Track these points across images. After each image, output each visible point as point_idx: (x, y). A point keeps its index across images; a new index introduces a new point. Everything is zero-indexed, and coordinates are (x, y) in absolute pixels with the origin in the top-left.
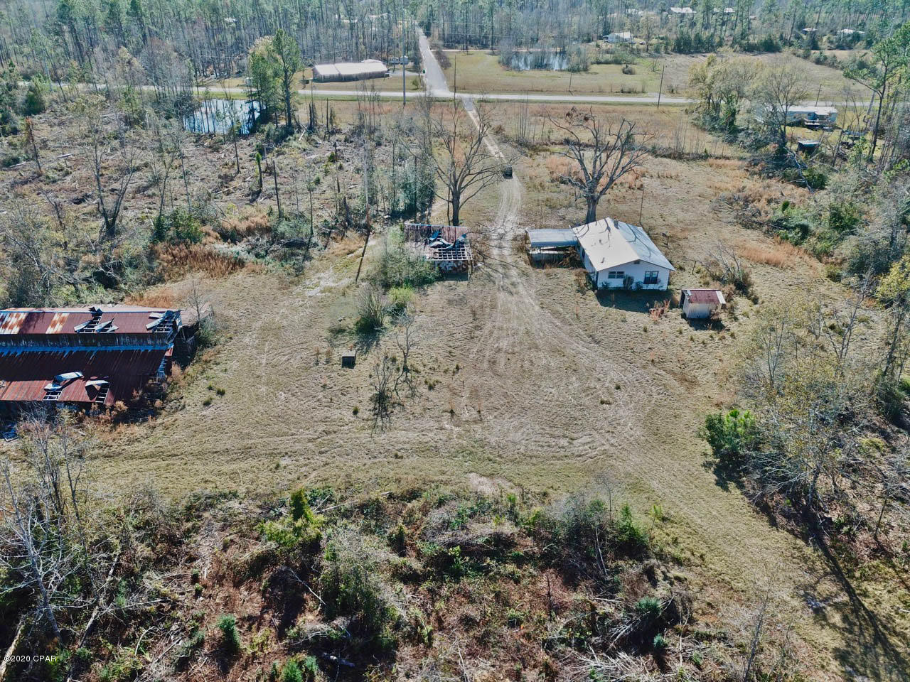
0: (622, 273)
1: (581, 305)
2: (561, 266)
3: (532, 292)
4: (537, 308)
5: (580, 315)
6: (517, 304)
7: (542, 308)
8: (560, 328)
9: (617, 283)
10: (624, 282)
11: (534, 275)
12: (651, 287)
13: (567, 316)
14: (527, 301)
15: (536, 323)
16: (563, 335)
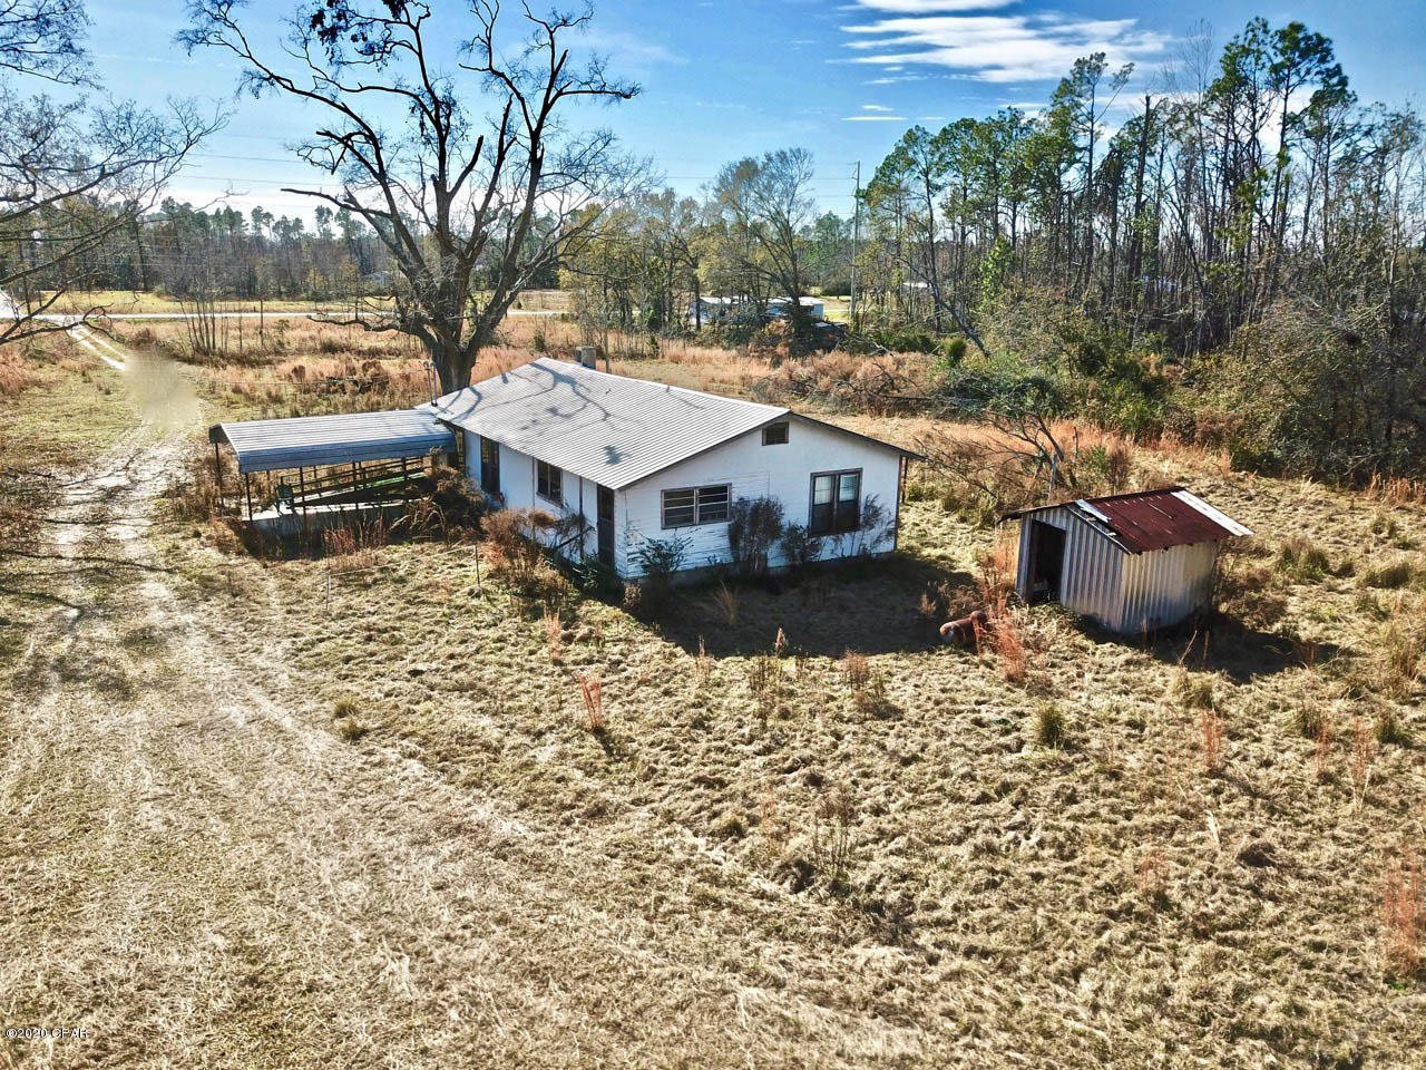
0: (720, 492)
1: (591, 674)
2: (400, 536)
3: (272, 655)
4: (319, 744)
5: (619, 729)
6: (160, 749)
7: (354, 735)
8: (536, 865)
9: (704, 544)
10: (734, 536)
11: (272, 584)
12: (845, 546)
13: (545, 754)
14: (236, 713)
15: (328, 867)
16: (588, 924)
